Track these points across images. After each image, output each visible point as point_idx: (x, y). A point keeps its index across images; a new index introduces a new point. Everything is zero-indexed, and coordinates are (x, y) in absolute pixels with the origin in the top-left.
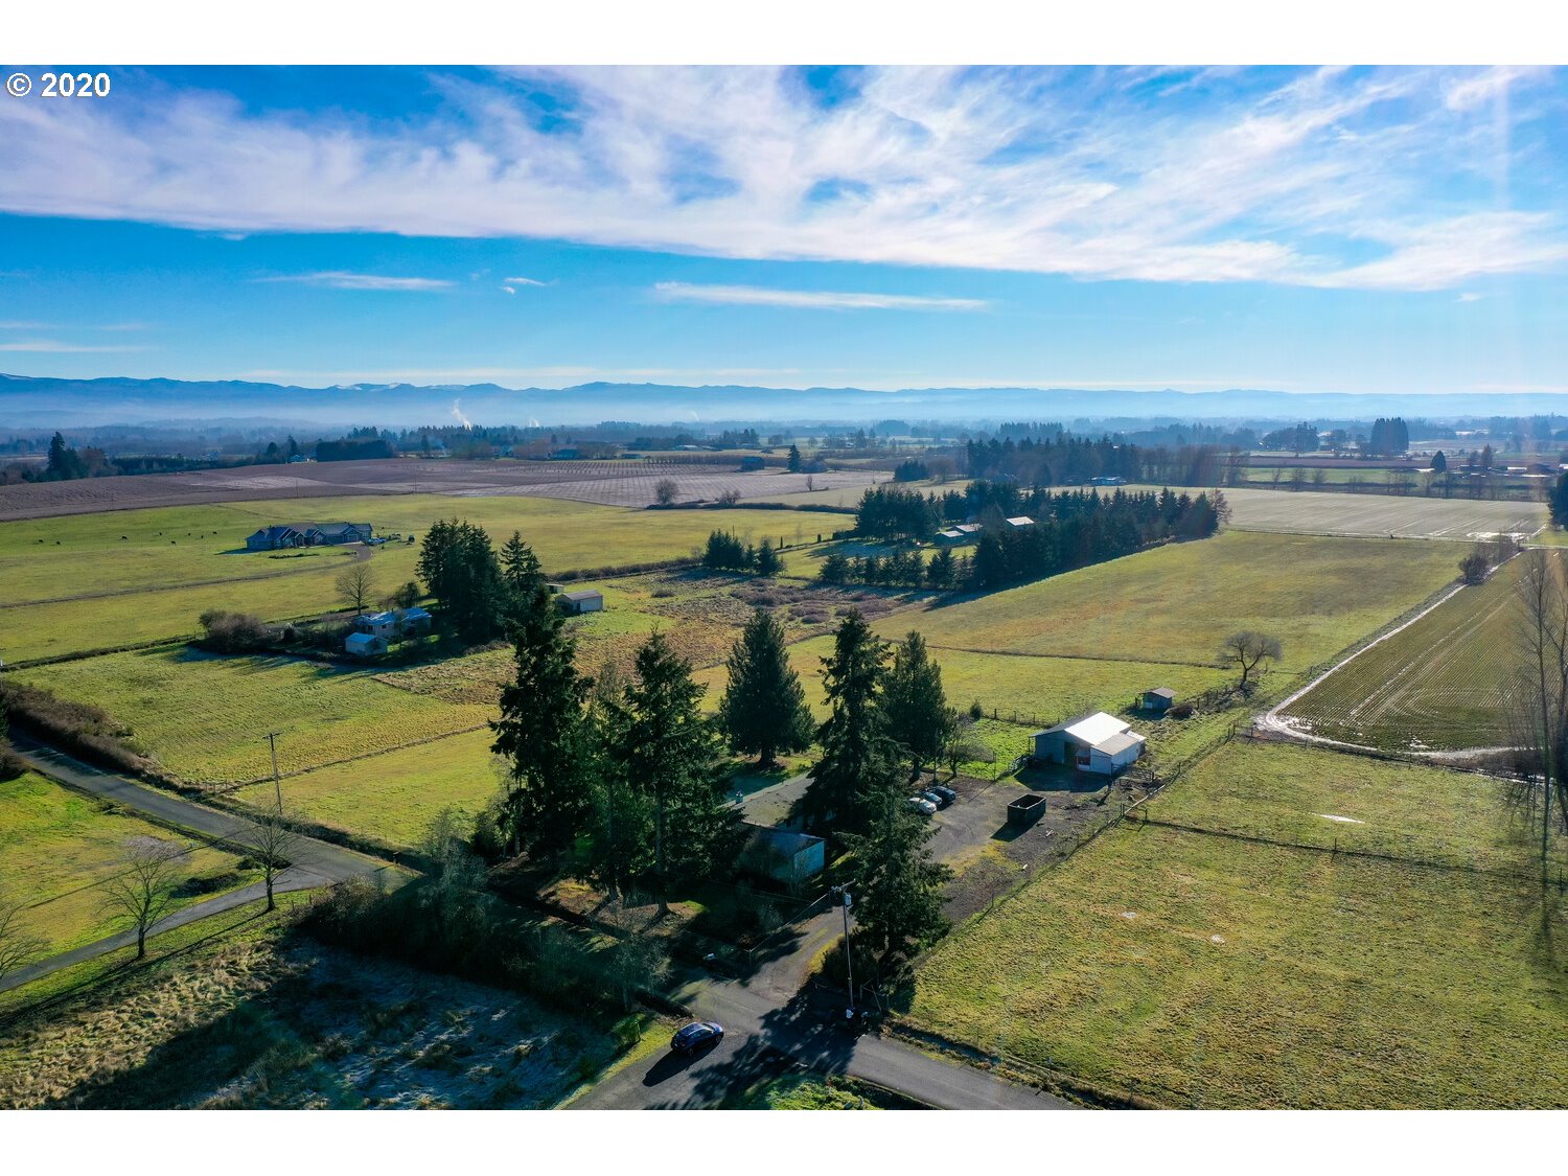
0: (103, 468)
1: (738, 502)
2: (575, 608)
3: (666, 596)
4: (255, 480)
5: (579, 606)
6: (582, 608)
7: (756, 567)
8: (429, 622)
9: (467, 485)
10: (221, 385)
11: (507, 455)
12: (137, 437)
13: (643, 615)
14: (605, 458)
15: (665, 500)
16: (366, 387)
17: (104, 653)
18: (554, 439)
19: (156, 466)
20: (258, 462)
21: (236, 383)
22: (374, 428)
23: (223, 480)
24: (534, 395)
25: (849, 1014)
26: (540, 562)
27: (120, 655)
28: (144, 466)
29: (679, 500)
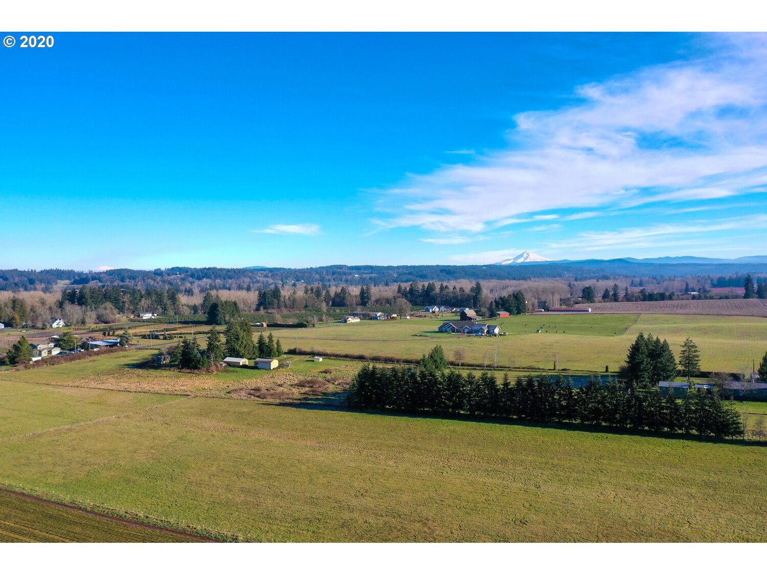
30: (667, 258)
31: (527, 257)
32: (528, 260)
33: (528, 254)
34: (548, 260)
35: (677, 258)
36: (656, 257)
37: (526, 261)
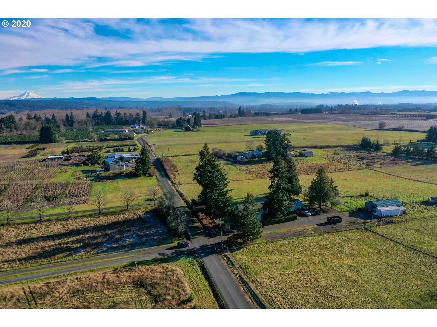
0: (250, 115)
1: (403, 129)
2: (303, 155)
3: (336, 154)
4: (280, 118)
5: (305, 155)
6: (306, 155)
7: (374, 148)
8: (261, 155)
9: (330, 121)
10: (294, 93)
11: (355, 113)
12: (269, 107)
13: (323, 159)
14: (384, 114)
15: (381, 127)
16: (332, 93)
17: (192, 155)
18: (376, 108)
19: (262, 114)
20: (286, 114)
21: (298, 93)
22: (323, 105)
23: (273, 118)
24: (382, 95)
25: (216, 249)
26: (290, 142)
27: (194, 156)
28: (260, 114)
29: (385, 128)
30: (113, 97)
31: (28, 95)
32: (29, 97)
33: (28, 93)
34: (43, 97)
35: (118, 98)
36: (108, 97)
37: (27, 98)
